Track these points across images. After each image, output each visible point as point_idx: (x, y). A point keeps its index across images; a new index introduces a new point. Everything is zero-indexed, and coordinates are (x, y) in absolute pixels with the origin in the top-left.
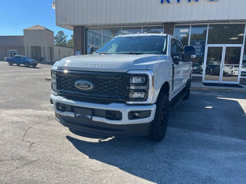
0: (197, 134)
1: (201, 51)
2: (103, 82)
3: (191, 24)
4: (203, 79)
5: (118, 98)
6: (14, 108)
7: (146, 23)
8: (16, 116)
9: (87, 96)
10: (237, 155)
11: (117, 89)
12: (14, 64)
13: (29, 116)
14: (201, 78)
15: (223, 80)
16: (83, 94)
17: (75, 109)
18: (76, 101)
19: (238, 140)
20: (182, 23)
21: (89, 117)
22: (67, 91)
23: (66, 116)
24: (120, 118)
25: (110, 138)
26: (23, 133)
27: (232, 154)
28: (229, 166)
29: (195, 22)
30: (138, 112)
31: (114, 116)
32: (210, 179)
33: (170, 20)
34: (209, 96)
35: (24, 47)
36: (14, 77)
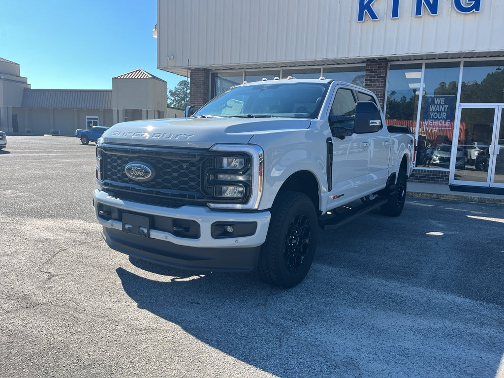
0: (376, 283)
1: (447, 118)
2: (169, 166)
3: (424, 62)
4: (452, 176)
5: (193, 197)
6: (52, 216)
7: (328, 60)
8: (49, 229)
9: (144, 191)
10: (438, 326)
11: (193, 180)
12: (90, 143)
13: (72, 232)
14: (446, 176)
15: (495, 181)
16: (137, 187)
17: (124, 215)
18: (126, 200)
19: (459, 300)
20: (404, 59)
21: (145, 231)
22: (114, 183)
23: (111, 228)
24: (196, 236)
25: (195, 277)
26: (45, 258)
27: (426, 323)
28: (407, 345)
29: (433, 57)
30: (231, 224)
31: (187, 230)
32: (351, 364)
33: (376, 54)
34: (449, 212)
35: (111, 111)
36: (80, 164)
